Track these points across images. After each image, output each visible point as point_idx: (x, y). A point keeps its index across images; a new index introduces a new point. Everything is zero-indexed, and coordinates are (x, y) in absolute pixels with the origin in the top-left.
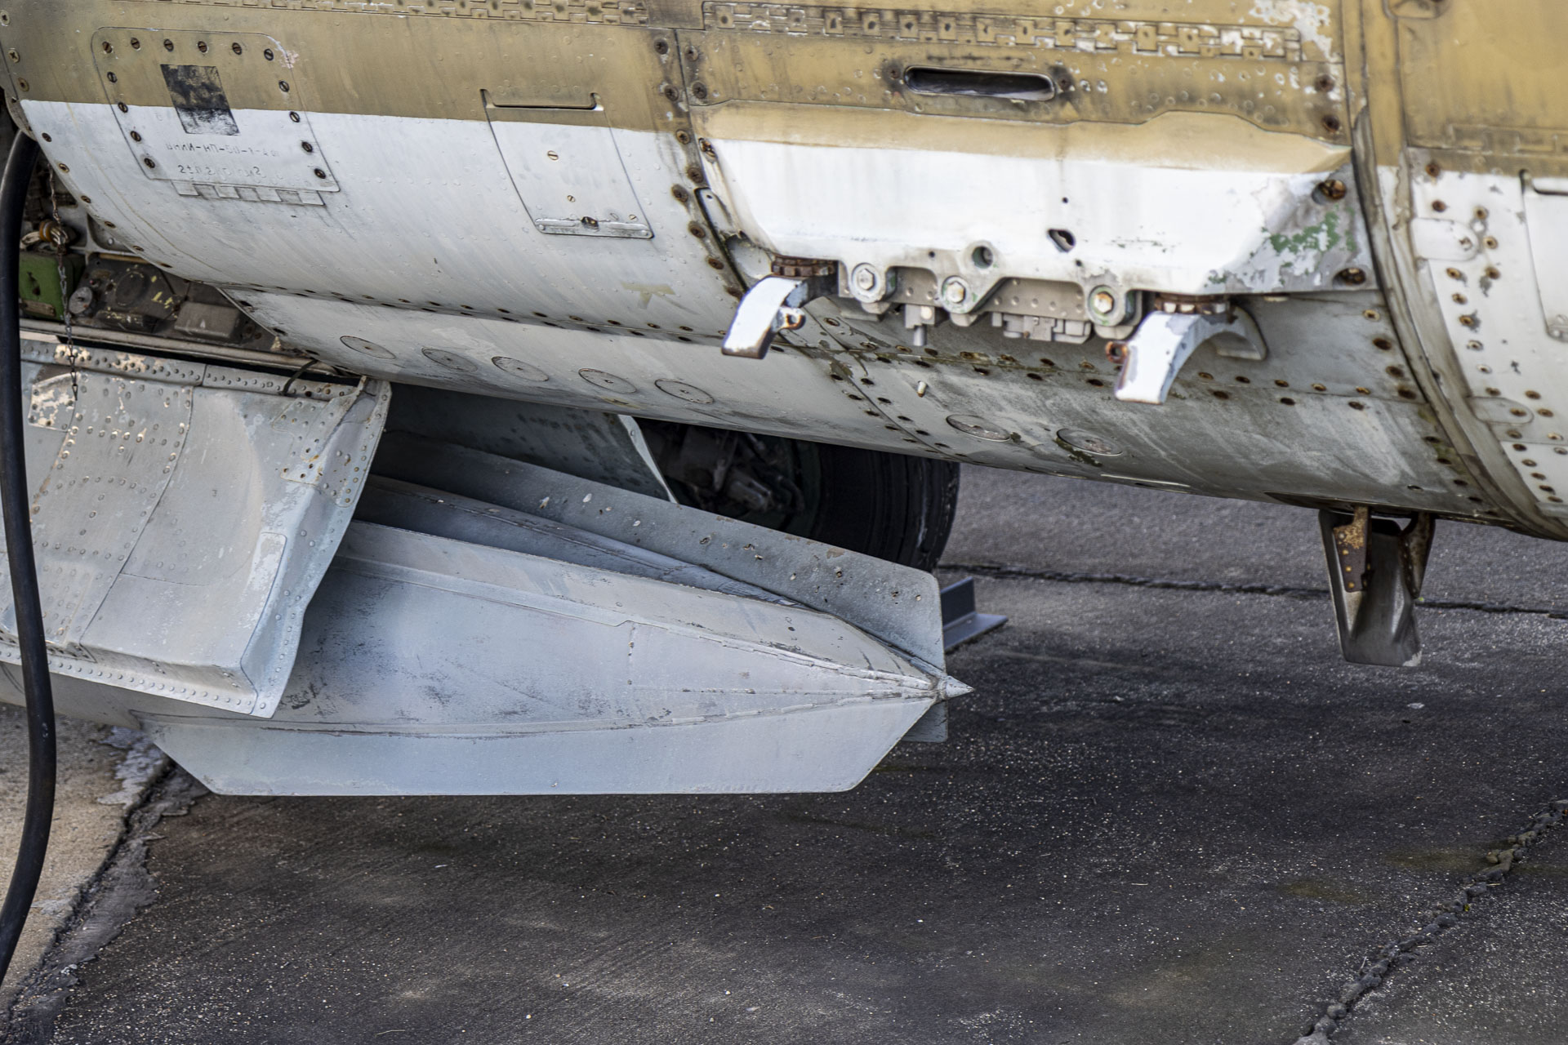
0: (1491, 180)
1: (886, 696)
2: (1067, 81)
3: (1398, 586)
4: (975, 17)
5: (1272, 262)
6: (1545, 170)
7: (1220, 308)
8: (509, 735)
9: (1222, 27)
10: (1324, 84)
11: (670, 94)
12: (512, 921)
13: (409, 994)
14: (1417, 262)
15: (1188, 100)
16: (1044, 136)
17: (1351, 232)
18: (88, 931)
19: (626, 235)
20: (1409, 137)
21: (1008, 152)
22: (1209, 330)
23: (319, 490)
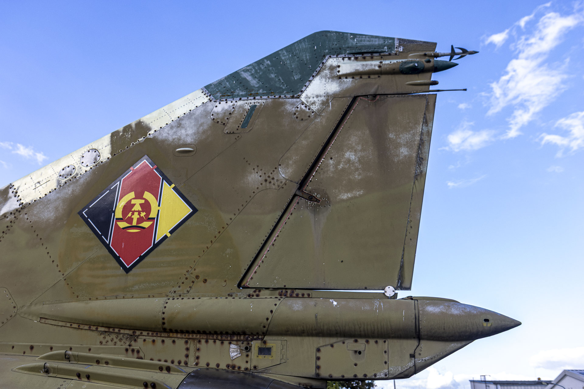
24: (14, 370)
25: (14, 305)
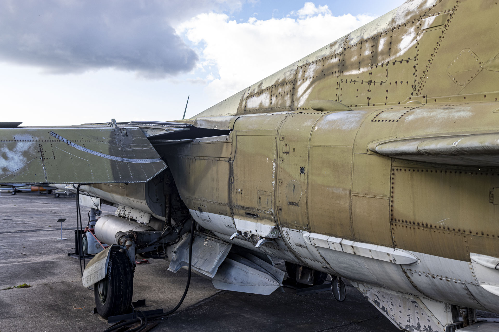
0: (287, 228)
1: (275, 285)
2: (257, 215)
3: (309, 275)
4: (251, 208)
5: (271, 235)
6: (291, 228)
7: (268, 239)
8: (242, 285)
9: (267, 211)
10: (274, 217)
11: (231, 213)
12: (244, 309)
13: (227, 313)
14: (284, 236)
15: (266, 218)
16: (256, 221)
17: (278, 233)
18: (202, 303)
19: (232, 227)
20: (281, 224)
21: (253, 222)
22: (267, 241)
23: (223, 254)
24: (495, 111)
25: (479, 61)
